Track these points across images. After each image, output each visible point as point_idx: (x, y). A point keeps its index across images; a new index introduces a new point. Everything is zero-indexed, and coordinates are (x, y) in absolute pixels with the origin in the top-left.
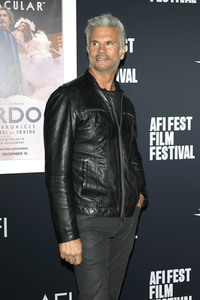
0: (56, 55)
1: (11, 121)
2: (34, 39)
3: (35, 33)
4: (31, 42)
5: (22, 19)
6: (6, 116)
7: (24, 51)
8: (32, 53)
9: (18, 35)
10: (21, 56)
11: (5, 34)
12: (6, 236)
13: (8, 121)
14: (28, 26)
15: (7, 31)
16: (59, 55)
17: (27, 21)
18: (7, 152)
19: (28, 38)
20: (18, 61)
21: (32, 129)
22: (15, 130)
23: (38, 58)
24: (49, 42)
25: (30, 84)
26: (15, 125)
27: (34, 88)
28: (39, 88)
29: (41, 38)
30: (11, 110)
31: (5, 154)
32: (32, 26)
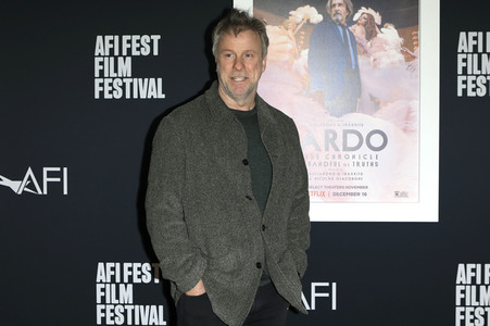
0: (410, 58)
1: (346, 148)
2: (379, 35)
3: (380, 27)
4: (375, 40)
5: (363, 10)
6: (339, 142)
7: (365, 52)
8: (377, 55)
9: (358, 31)
10: (361, 60)
11: (340, 29)
12: (334, 308)
13: (341, 148)
14: (371, 18)
15: (343, 26)
16: (414, 57)
17: (371, 11)
18: (339, 191)
19: (370, 35)
20: (357, 66)
21: (374, 160)
22: (351, 161)
23: (385, 61)
24: (401, 40)
25: (372, 98)
26: (351, 153)
27: (379, 103)
28: (386, 103)
29: (390, 34)
30: (346, 133)
31: (336, 194)
32: (378, 18)
